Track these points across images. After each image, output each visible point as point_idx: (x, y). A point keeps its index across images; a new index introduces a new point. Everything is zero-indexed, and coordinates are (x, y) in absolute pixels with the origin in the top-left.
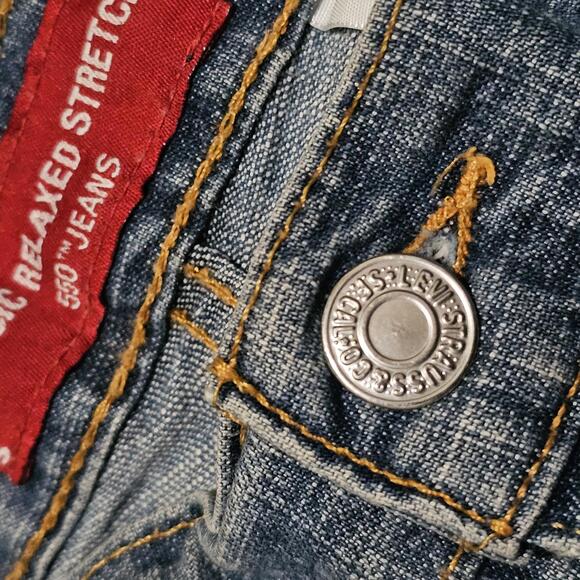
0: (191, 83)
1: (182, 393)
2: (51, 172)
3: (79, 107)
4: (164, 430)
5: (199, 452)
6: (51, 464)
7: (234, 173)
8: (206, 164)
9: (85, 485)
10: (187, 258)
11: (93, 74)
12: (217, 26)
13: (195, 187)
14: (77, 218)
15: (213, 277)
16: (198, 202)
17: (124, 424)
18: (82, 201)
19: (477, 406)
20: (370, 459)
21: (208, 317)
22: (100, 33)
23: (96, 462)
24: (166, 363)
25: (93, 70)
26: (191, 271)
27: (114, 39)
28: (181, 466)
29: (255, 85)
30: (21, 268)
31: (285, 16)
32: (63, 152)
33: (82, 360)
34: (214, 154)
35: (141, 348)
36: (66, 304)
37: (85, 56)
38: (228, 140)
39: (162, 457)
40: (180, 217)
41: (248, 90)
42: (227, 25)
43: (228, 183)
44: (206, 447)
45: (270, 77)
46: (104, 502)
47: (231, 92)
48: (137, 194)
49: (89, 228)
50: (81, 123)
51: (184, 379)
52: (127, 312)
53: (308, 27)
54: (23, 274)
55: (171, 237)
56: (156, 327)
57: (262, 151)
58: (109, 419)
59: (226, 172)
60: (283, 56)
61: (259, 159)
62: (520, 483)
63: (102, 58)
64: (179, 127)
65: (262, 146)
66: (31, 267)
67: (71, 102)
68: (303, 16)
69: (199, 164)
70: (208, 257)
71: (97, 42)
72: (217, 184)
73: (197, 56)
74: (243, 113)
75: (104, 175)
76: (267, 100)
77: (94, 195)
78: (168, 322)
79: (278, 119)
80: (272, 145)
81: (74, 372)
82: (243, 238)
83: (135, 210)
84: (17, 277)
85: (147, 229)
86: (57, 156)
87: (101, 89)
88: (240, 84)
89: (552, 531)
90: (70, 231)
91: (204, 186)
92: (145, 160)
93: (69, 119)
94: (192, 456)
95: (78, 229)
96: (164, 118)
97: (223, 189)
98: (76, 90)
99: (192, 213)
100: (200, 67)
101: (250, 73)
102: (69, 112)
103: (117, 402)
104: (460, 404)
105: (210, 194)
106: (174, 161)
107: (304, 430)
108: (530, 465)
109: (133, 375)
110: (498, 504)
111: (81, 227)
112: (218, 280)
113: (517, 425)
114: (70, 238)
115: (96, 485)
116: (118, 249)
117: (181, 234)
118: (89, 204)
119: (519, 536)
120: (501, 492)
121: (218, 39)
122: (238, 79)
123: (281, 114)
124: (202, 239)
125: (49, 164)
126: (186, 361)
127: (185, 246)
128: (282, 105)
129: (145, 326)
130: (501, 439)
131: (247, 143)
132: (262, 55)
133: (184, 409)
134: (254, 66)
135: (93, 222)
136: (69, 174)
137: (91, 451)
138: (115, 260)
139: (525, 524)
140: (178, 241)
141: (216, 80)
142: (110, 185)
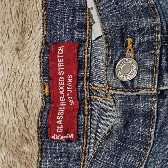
0: (78, 57)
1: (98, 109)
2: (60, 83)
3: (61, 71)
4: (98, 116)
5: (105, 117)
6: (81, 132)
7: (90, 69)
8: (85, 69)
9: (89, 133)
10: (89, 86)
11: (61, 64)
12: (77, 47)
13: (85, 73)
14: (68, 88)
15: (94, 87)
16: (87, 76)
17: (91, 119)
18: (68, 85)
19: (142, 74)
20: (132, 89)
21: (97, 94)
22: (60, 56)
23: (89, 127)
24: (93, 106)
25: (61, 63)
26: (91, 88)
27: (62, 56)
28: (103, 122)
29: (88, 53)
30: (61, 103)
31: (87, 41)
32: (61, 79)
33: (79, 112)
34: (86, 67)
35: (88, 105)
36: (72, 104)
37: (59, 61)
38: (87, 64)
39: (99, 122)
40: (85, 80)
41: (87, 54)
42: (79, 46)
43: (90, 71)
44: (106, 116)
45: (89, 51)
46: (93, 135)
47: (84, 56)
48: (76, 79)
49: (71, 88)
50: (62, 73)
51: (97, 106)
52: (83, 100)
53: (92, 41)
54: (62, 104)
55: (85, 83)
56: (89, 100)
57: (93, 63)
58: (88, 118)
59: (89, 69)
60: (90, 47)
61: (94, 65)
62: (152, 82)
63: (62, 60)
64: (78, 66)
65: (93, 62)
66: (63, 102)
67: (59, 71)
68: (90, 39)
69: (84, 70)
70: (92, 84)
71: (60, 58)
72: (89, 71)
73: (77, 52)
74: (88, 58)
75: (70, 79)
76: (91, 55)
77: (70, 83)
78: (90, 98)
79: (94, 57)
80: (95, 62)
81: (79, 114)
82: (97, 78)
83: (77, 82)
84: (61, 105)
85: (80, 84)
86: (60, 80)
87: (63, 66)
88: (85, 54)
89: (161, 86)
90: (68, 91)
91: (87, 73)
92: (75, 73)
93: (60, 73)
94: (104, 119)
95: (69, 90)
96: (75, 66)
97: (90, 72)
98: (59, 68)
99: (87, 78)
100: (78, 54)
101: (86, 52)
102: (59, 72)
103: (88, 115)
104: (139, 75)
105: (88, 73)
106: (80, 71)
107: (121, 90)
108: (153, 79)
109: (88, 110)
110: (150, 86)
111: (69, 89)
112: (96, 87)
113: (148, 74)
114: (68, 92)
115: (90, 132)
116: (77, 90)
117: (86, 82)
118: (69, 84)
119: (156, 89)
120: (150, 84)
121: (79, 49)
122: (85, 53)
123: (94, 56)
124: (90, 82)
125: (59, 82)
126: (96, 103)
127: (88, 83)
128: (93, 55)
129: (87, 101)
130: (147, 77)
131: (90, 63)
132: (86, 48)
133: (99, 112)
134: (86, 50)
135: (71, 87)
136: (64, 82)
137: (87, 126)
138: (78, 92)
139: (156, 87)
140: (86, 83)
141: (81, 55)
142: (71, 80)
